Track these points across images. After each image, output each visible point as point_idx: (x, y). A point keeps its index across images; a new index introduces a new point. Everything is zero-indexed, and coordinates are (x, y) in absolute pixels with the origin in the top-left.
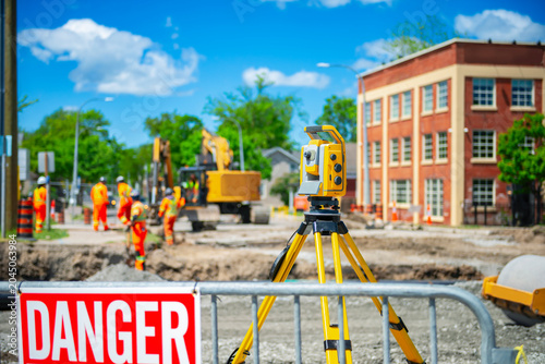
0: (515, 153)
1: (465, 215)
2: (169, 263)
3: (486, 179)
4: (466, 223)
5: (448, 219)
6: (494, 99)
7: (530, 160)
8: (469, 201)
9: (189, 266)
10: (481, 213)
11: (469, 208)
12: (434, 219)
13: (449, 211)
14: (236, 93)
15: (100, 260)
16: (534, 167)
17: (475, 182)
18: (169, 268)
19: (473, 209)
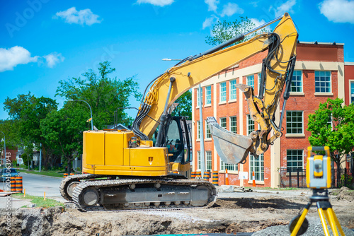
0: (322, 129)
1: (281, 179)
2: (74, 222)
3: (297, 149)
4: (282, 185)
5: (268, 182)
6: (302, 87)
7: (333, 135)
8: (285, 167)
9: (89, 224)
10: (294, 176)
11: (285, 174)
12: (257, 182)
13: (269, 176)
14: (83, 78)
15: (20, 221)
16: (336, 140)
17: (289, 152)
18: (74, 226)
19: (288, 174)
